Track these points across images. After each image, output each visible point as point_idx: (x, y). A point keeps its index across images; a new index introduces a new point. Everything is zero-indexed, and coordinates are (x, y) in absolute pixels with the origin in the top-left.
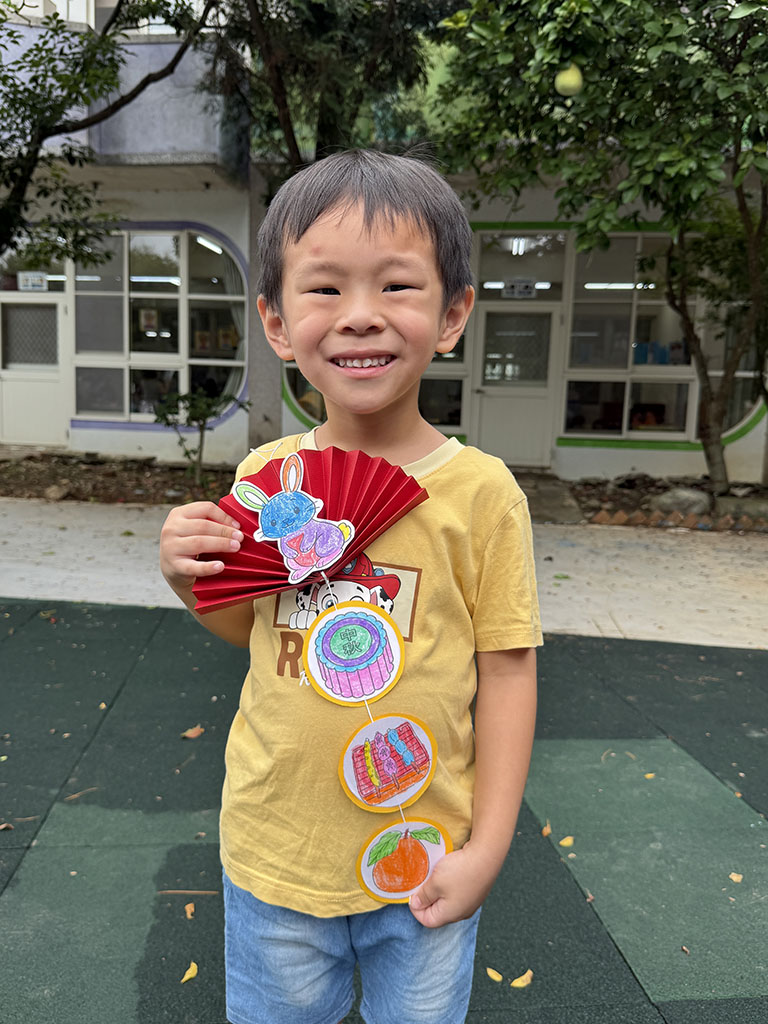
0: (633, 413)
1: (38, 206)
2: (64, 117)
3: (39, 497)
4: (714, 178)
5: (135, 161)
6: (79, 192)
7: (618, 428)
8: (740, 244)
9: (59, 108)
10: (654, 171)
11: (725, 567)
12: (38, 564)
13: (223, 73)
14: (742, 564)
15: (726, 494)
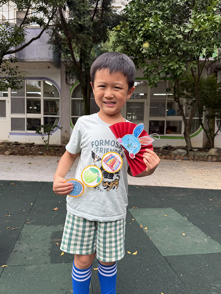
0: (167, 129)
1: (2, 74)
2: (9, 49)
3: (3, 154)
4: (182, 69)
5: (28, 61)
6: (13, 70)
7: (163, 133)
8: (193, 84)
9: (8, 47)
10: (168, 67)
11: (190, 169)
12: (7, 172)
13: (54, 39)
14: (195, 168)
15: (191, 150)
